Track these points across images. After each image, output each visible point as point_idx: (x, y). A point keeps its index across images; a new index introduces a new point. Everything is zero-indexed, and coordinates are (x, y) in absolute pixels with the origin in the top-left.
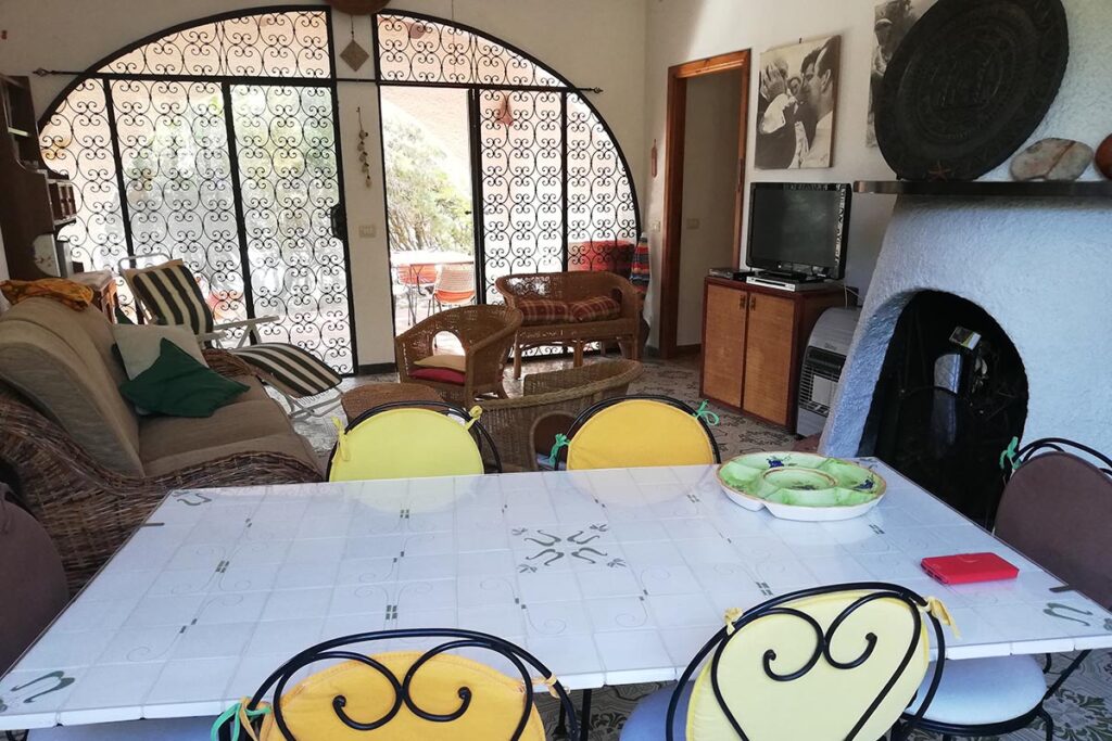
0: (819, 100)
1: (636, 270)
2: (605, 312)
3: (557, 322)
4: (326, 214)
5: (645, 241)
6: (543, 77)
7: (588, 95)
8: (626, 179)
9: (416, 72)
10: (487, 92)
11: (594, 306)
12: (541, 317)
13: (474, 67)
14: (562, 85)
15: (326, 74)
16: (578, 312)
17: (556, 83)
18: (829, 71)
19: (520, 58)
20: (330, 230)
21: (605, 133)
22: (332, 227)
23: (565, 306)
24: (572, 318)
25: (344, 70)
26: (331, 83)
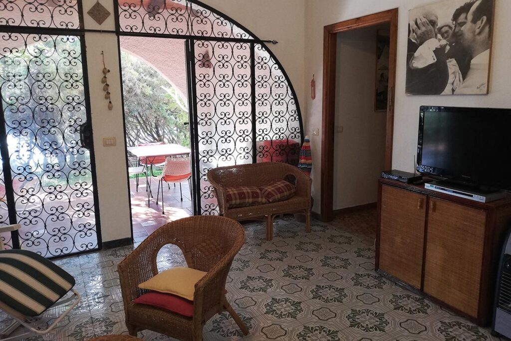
0: (474, 40)
1: (303, 161)
2: (286, 193)
3: (253, 204)
4: (76, 130)
5: (308, 141)
6: (238, 32)
7: (269, 45)
8: (293, 100)
9: (147, 27)
10: (199, 42)
11: (278, 189)
12: (242, 201)
13: (190, 24)
14: (251, 38)
15: (76, 26)
16: (268, 194)
17: (247, 36)
18: (485, 18)
19: (222, 19)
20: (79, 142)
21: (279, 71)
22: (81, 140)
23: (258, 191)
24: (264, 200)
25: (90, 23)
26: (80, 32)
